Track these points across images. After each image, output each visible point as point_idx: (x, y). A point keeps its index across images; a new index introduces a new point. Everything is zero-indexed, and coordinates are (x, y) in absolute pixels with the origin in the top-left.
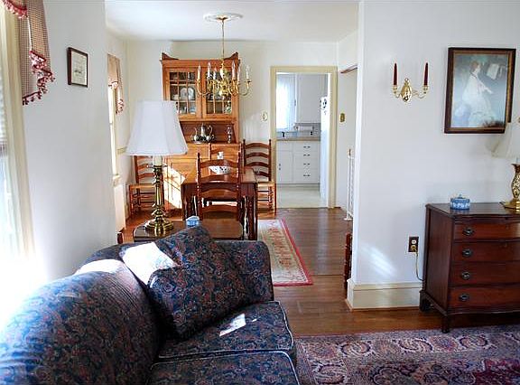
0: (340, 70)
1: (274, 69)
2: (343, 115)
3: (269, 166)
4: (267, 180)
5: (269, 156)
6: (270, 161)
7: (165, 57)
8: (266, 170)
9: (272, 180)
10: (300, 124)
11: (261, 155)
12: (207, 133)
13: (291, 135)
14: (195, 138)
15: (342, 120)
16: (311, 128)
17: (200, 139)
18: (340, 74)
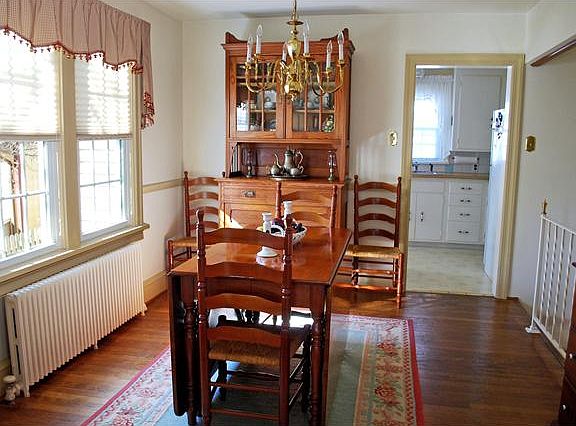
0: (529, 60)
1: (411, 60)
2: (532, 140)
3: (396, 222)
4: (391, 244)
5: (397, 206)
6: (398, 213)
7: (230, 39)
8: (390, 228)
9: (401, 245)
10: (458, 153)
11: (384, 202)
12: (293, 164)
13: (443, 169)
14: (273, 171)
15: (531, 148)
16: (474, 160)
17: (281, 172)
18: (529, 67)
